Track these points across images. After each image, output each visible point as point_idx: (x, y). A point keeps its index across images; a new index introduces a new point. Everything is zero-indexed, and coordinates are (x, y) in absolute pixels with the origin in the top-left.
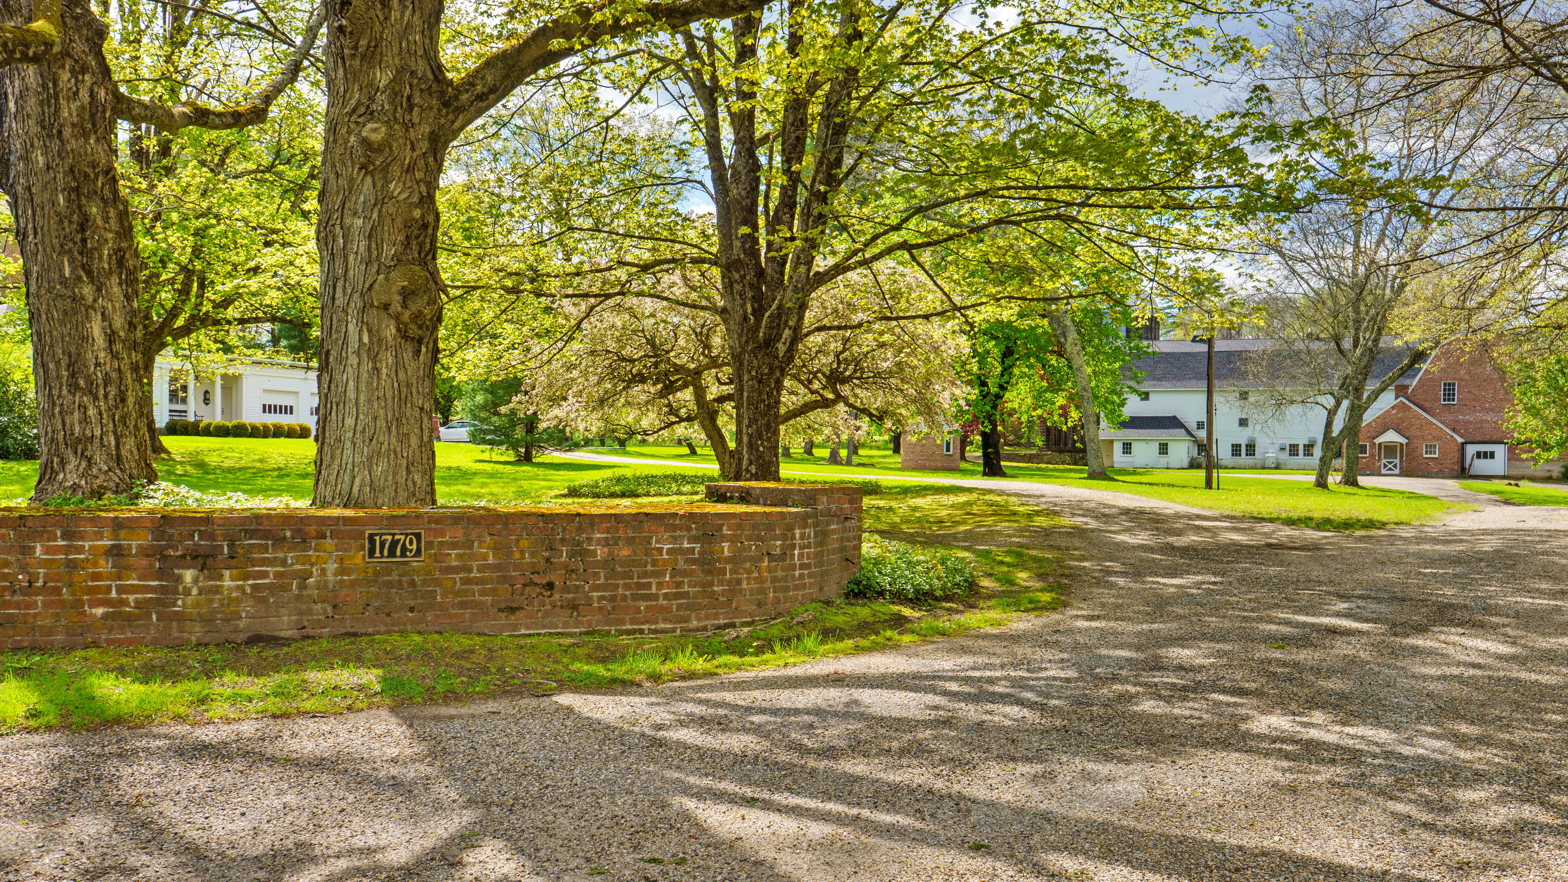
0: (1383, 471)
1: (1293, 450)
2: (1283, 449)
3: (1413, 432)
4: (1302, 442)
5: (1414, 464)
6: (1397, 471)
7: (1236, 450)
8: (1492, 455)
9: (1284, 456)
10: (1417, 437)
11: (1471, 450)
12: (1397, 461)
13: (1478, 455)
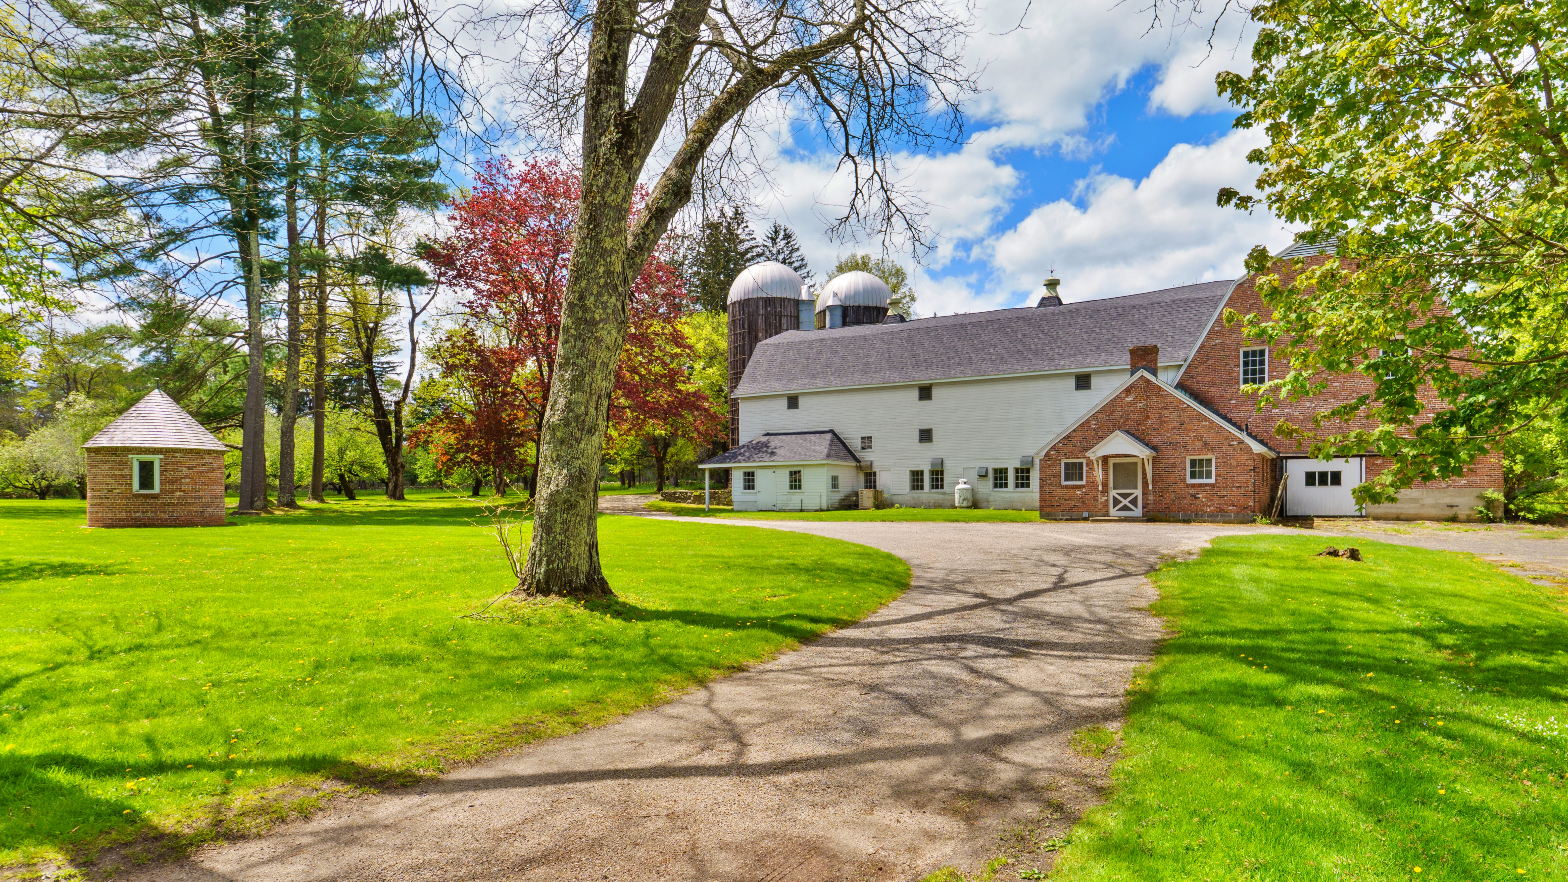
0: (1114, 512)
1: (1000, 478)
2: (983, 476)
3: (1167, 436)
4: (1012, 465)
5: (1170, 497)
6: (1138, 512)
7: (916, 478)
8: (1336, 478)
9: (986, 488)
10: (1174, 445)
11: (1296, 470)
12: (1138, 492)
13: (1310, 479)
